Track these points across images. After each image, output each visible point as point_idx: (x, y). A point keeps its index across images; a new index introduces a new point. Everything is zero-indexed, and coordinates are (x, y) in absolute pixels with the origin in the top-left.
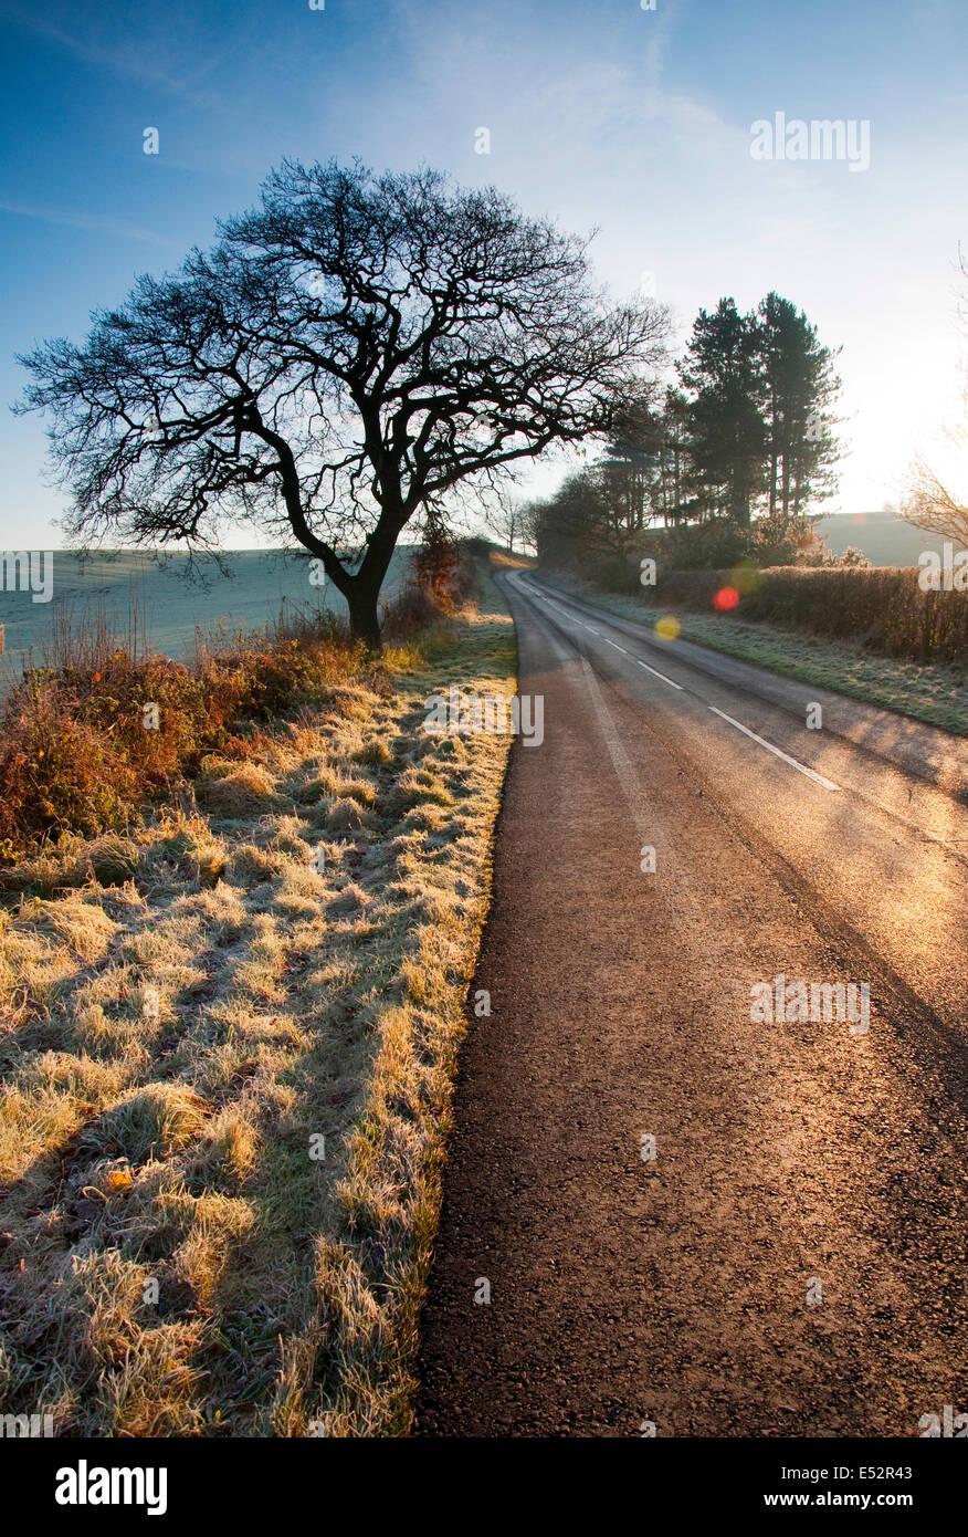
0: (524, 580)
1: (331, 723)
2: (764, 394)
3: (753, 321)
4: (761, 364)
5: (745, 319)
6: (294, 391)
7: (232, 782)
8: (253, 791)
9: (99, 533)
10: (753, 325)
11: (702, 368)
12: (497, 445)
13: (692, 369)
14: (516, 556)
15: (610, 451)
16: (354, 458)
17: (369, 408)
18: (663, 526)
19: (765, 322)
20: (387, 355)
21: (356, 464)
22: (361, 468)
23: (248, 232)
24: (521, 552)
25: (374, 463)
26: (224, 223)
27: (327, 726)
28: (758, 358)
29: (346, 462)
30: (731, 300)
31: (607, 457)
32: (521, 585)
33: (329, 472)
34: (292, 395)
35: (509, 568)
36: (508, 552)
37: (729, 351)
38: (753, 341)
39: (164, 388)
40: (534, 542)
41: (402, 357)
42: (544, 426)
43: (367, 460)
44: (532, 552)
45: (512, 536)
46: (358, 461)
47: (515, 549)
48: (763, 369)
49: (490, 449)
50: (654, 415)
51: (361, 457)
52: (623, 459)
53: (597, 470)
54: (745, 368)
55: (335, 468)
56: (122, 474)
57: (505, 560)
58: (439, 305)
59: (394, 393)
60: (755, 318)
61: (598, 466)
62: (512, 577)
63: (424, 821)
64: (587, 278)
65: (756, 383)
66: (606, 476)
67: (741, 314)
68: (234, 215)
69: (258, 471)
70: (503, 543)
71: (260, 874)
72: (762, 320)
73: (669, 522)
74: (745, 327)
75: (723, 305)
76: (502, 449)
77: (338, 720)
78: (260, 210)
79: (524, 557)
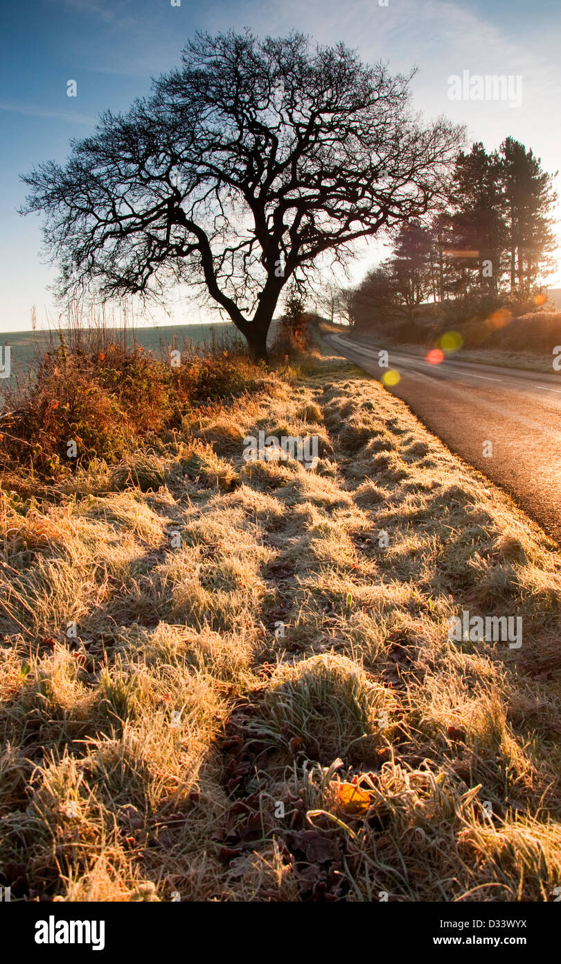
0: (343, 339)
1: (266, 400)
2: (505, 206)
3: (496, 157)
4: (502, 186)
5: (491, 156)
6: (204, 198)
7: (214, 429)
8: (230, 435)
9: (77, 296)
10: (496, 160)
11: (461, 191)
12: (347, 228)
13: (455, 192)
14: (336, 325)
15: (396, 253)
16: (246, 243)
17: (257, 207)
18: (433, 301)
19: (504, 158)
20: (269, 168)
21: (247, 248)
22: (251, 250)
23: (173, 85)
24: (338, 322)
25: (262, 244)
26: (157, 80)
27: (263, 402)
28: (500, 182)
29: (240, 246)
30: (481, 144)
31: (395, 257)
32: (342, 342)
33: (229, 253)
34: (203, 202)
35: (332, 333)
36: (330, 323)
37: (480, 178)
38: (497, 171)
39: (118, 197)
40: (347, 315)
41: (280, 168)
42: (379, 212)
43: (257, 243)
44: (346, 322)
45: (333, 313)
46: (248, 245)
47: (335, 321)
48: (503, 190)
49: (341, 231)
50: (425, 228)
51: (251, 243)
52: (405, 258)
53: (388, 266)
54: (492, 189)
55: (233, 250)
56: (92, 255)
57: (329, 328)
58: (303, 133)
59: (273, 196)
60: (497, 155)
61: (389, 263)
62: (335, 338)
63: (389, 444)
64: (406, 108)
65: (500, 199)
66: (395, 269)
67: (488, 153)
68: (163, 74)
69: (185, 248)
70: (327, 317)
71: (271, 482)
72: (502, 156)
73: (437, 298)
74: (491, 162)
75: (475, 148)
76: (350, 230)
77: (269, 398)
78: (181, 68)
79: (341, 326)
